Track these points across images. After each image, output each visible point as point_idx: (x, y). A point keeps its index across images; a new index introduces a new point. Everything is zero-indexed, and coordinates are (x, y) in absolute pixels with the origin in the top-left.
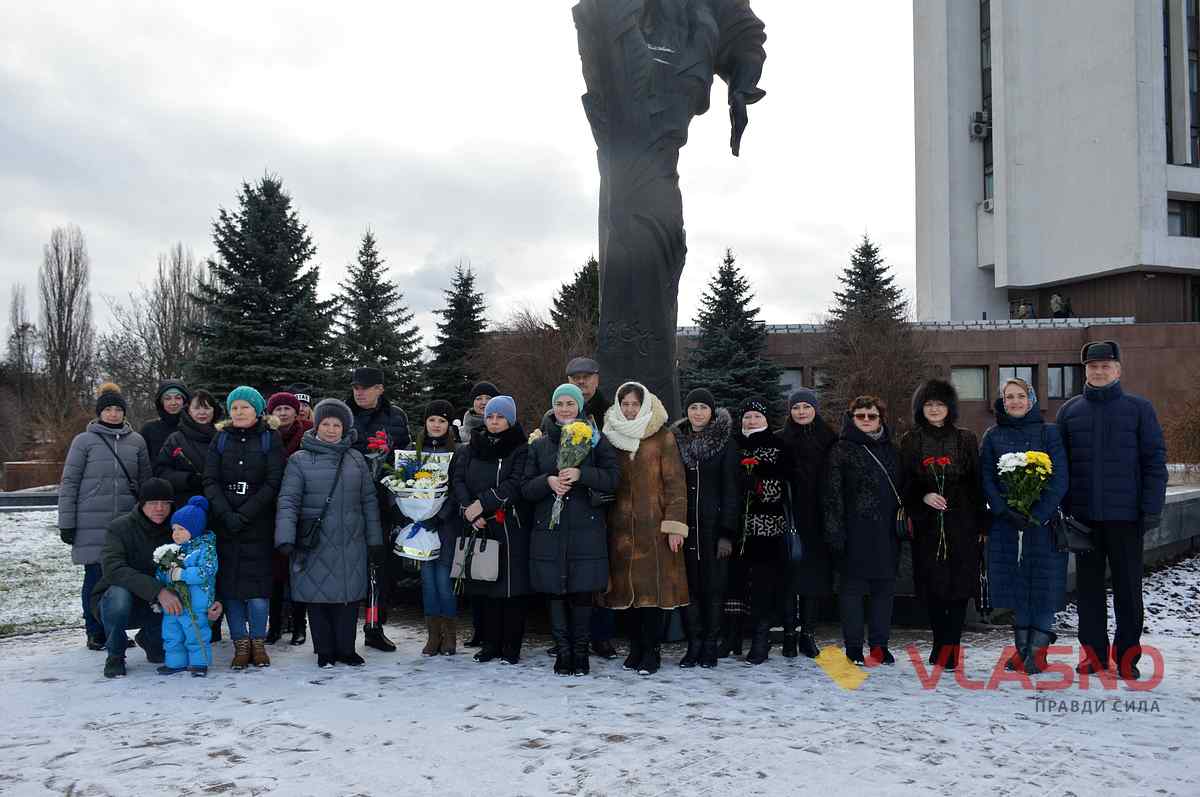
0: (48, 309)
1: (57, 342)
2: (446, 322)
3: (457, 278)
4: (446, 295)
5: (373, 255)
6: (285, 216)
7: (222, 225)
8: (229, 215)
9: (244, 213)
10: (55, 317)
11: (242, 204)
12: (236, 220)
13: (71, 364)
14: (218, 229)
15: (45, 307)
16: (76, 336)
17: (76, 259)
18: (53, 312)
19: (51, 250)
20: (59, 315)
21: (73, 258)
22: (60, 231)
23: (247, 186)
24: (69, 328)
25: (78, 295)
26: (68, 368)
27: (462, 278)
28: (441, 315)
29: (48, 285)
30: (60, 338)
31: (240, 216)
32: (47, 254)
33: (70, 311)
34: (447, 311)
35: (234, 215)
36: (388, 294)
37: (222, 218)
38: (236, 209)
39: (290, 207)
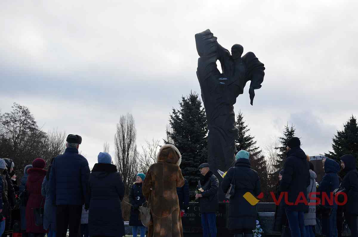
0: (119, 154)
1: (122, 169)
2: (281, 153)
3: (286, 131)
4: (281, 140)
5: (242, 124)
6: (200, 110)
7: (174, 116)
8: (176, 111)
9: (182, 110)
10: (121, 157)
11: (181, 106)
12: (179, 113)
13: (129, 180)
14: (172, 118)
15: (117, 153)
16: (130, 166)
17: (131, 130)
18: (121, 155)
19: (120, 126)
20: (123, 157)
21: (129, 129)
22: (123, 117)
23: (184, 98)
24: (127, 162)
25: (131, 146)
26: (127, 181)
27: (288, 131)
28: (279, 150)
29: (119, 142)
30: (123, 167)
31: (181, 111)
32: (118, 128)
33: (128, 154)
34: (281, 148)
35: (178, 111)
36: (250, 141)
37: (173, 113)
38: (179, 108)
39: (201, 106)
